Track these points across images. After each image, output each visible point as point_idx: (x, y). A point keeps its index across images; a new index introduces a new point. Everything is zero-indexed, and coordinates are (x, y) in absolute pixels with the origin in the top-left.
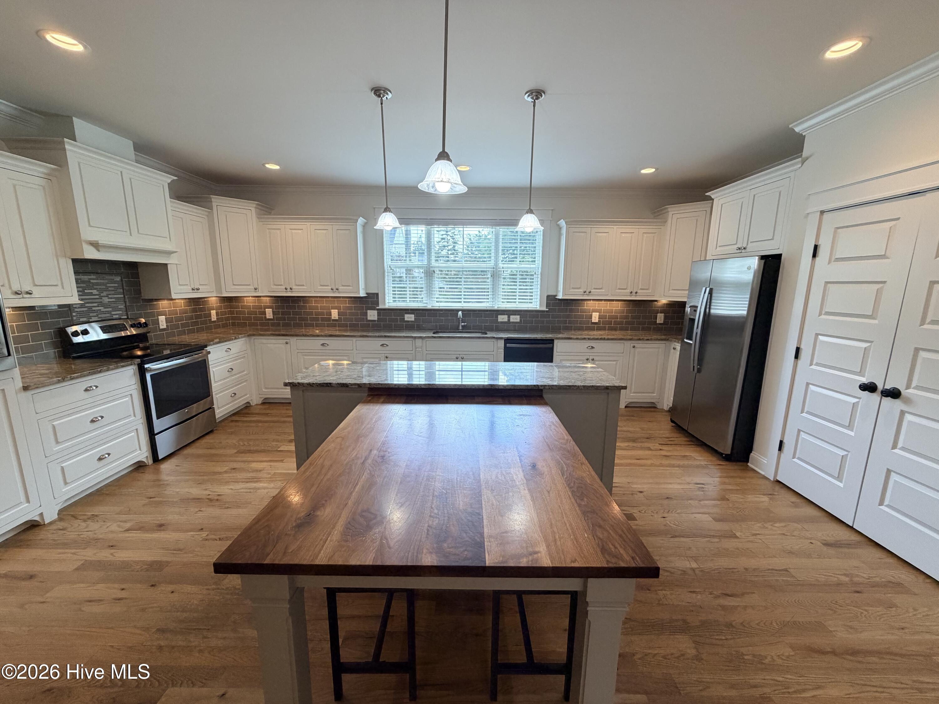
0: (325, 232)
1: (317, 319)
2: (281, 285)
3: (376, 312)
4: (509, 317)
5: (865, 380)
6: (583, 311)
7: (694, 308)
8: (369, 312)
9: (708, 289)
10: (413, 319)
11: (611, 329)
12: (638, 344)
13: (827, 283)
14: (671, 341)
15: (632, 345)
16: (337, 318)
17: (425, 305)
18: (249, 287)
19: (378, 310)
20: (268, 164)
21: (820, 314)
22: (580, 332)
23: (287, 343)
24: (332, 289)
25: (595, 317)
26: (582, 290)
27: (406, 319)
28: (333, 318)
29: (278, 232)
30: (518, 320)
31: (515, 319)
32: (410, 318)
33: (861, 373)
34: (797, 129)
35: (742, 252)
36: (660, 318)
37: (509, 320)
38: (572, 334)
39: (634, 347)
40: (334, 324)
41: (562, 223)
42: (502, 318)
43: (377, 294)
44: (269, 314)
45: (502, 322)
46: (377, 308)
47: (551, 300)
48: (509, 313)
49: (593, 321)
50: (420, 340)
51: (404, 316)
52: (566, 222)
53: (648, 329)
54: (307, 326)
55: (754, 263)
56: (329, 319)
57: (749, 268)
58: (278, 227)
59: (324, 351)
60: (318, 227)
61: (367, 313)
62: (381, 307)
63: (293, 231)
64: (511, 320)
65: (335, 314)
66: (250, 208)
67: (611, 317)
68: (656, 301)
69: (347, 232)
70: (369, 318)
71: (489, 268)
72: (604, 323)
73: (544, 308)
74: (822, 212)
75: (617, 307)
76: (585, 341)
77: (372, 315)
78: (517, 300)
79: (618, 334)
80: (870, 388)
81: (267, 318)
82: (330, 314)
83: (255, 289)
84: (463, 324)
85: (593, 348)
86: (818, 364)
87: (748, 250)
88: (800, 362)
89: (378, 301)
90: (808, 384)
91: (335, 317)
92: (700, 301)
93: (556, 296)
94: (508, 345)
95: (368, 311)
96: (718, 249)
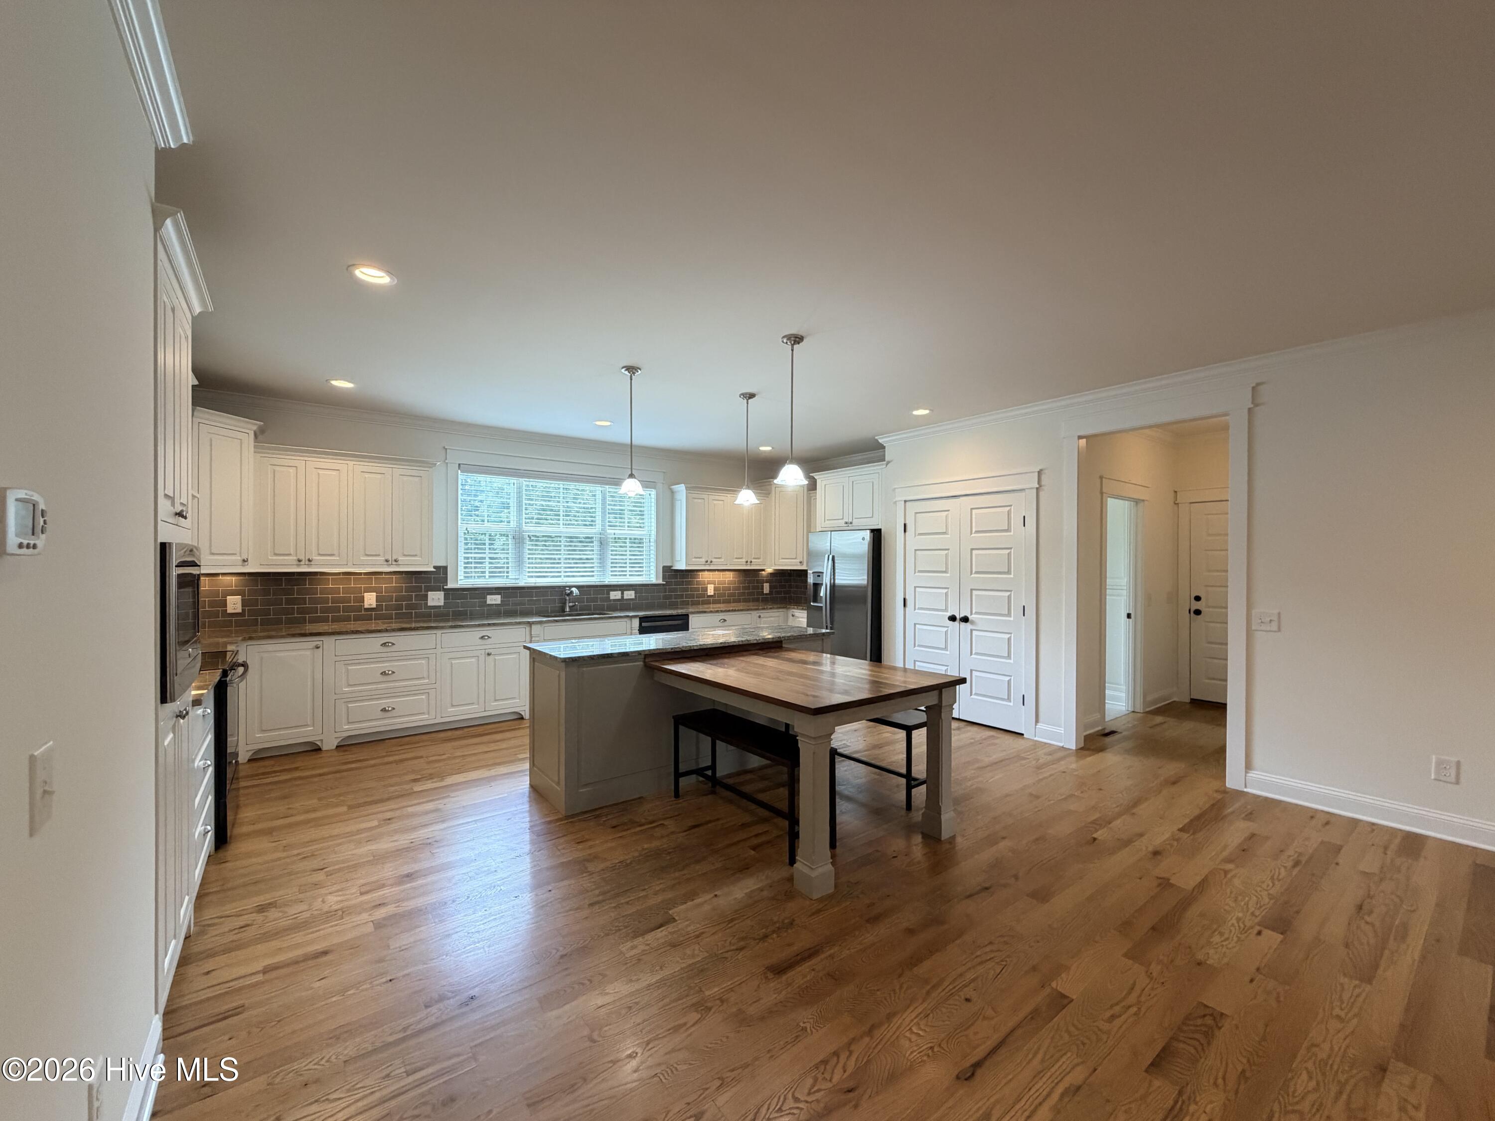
0: (379, 476)
1: (337, 610)
2: (289, 555)
3: (442, 593)
4: (622, 594)
5: (949, 614)
6: (698, 583)
7: (819, 574)
8: (431, 594)
9: (831, 557)
10: (499, 602)
11: (728, 602)
12: (764, 614)
13: (916, 550)
14: (789, 608)
15: (758, 615)
16: (374, 606)
17: (514, 581)
18: (233, 558)
19: (445, 590)
20: (336, 380)
21: (915, 573)
22: (706, 606)
23: (318, 648)
24: (387, 561)
25: (711, 591)
26: (703, 560)
27: (489, 602)
28: (366, 606)
29: (292, 470)
30: (633, 597)
31: (630, 595)
32: (494, 600)
33: (946, 610)
34: (880, 441)
35: (849, 526)
36: (766, 588)
37: (622, 597)
38: (701, 608)
39: (760, 617)
40: (369, 615)
41: (681, 489)
42: (615, 595)
43: (445, 568)
44: (234, 604)
45: (614, 600)
46: (445, 587)
47: (670, 573)
48: (622, 588)
49: (709, 594)
50: (539, 626)
51: (485, 598)
52: (686, 488)
53: (757, 600)
54: (313, 621)
55: (867, 535)
56: (360, 608)
57: (863, 539)
58: (292, 463)
59: (389, 654)
60: (365, 469)
61: (427, 596)
62: (450, 585)
63: (321, 472)
64: (625, 597)
65: (370, 599)
66: (247, 431)
67: (724, 589)
68: (763, 570)
69: (417, 479)
70: (430, 603)
71: (595, 534)
72: (720, 595)
73: (660, 581)
74: (905, 501)
75: (730, 576)
76: (717, 614)
77: (436, 599)
78: (628, 573)
79: (741, 606)
80: (953, 618)
81: (228, 612)
82: (362, 600)
83: (244, 561)
84: (571, 604)
85: (725, 620)
86: (919, 609)
87: (853, 524)
88: (907, 609)
89: (447, 577)
90: (915, 624)
91: (370, 605)
92: (826, 568)
93: (672, 566)
94: (644, 624)
95: (429, 593)
96: (827, 522)
